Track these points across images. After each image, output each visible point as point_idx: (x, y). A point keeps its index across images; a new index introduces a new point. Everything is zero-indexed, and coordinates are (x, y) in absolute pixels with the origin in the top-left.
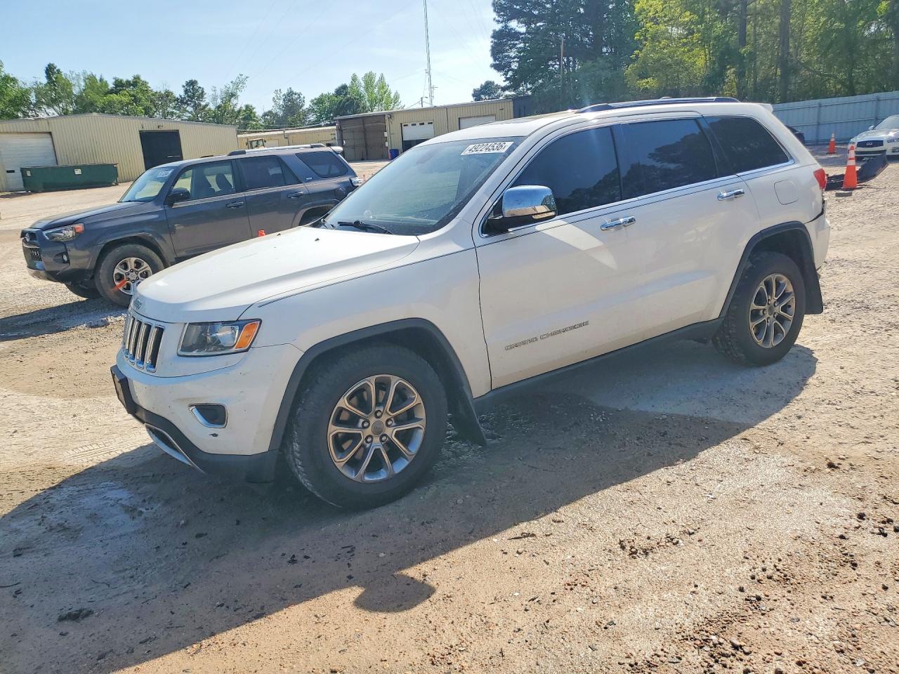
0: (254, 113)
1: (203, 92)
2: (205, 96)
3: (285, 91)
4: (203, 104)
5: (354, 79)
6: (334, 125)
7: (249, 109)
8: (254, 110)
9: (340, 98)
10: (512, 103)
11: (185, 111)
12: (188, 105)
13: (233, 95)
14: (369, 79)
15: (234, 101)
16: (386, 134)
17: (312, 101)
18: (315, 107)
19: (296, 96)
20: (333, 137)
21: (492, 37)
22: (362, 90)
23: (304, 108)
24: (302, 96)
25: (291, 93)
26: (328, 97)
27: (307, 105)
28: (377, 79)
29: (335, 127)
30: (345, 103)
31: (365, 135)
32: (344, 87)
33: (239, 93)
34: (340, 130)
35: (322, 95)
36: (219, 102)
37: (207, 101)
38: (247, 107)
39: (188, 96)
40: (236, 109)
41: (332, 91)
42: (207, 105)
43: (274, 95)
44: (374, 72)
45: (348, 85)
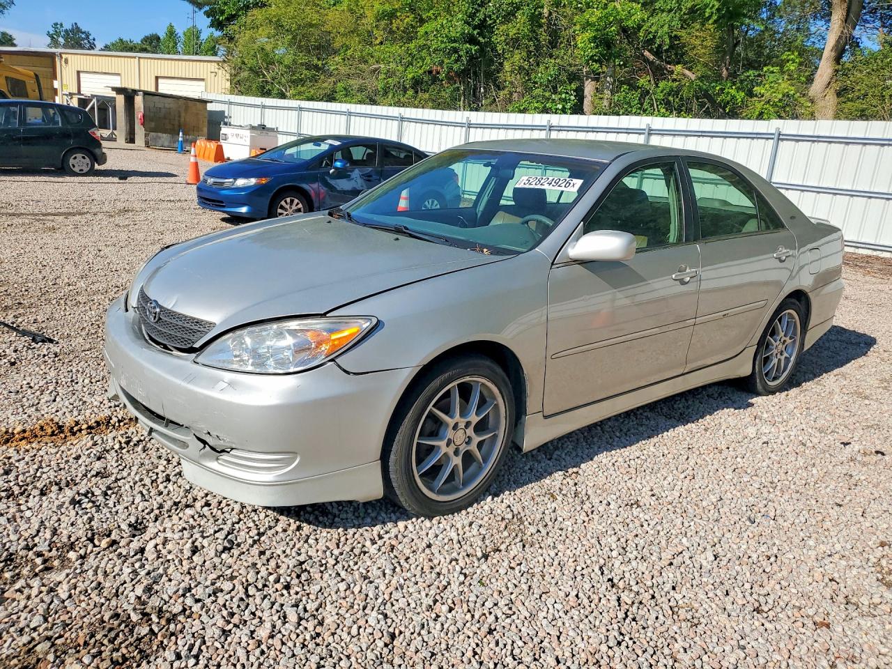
5: (171, 31)
16: (55, 84)
19: (83, 36)
24: (91, 37)
25: (77, 28)
43: (51, 31)
45: (162, 35)
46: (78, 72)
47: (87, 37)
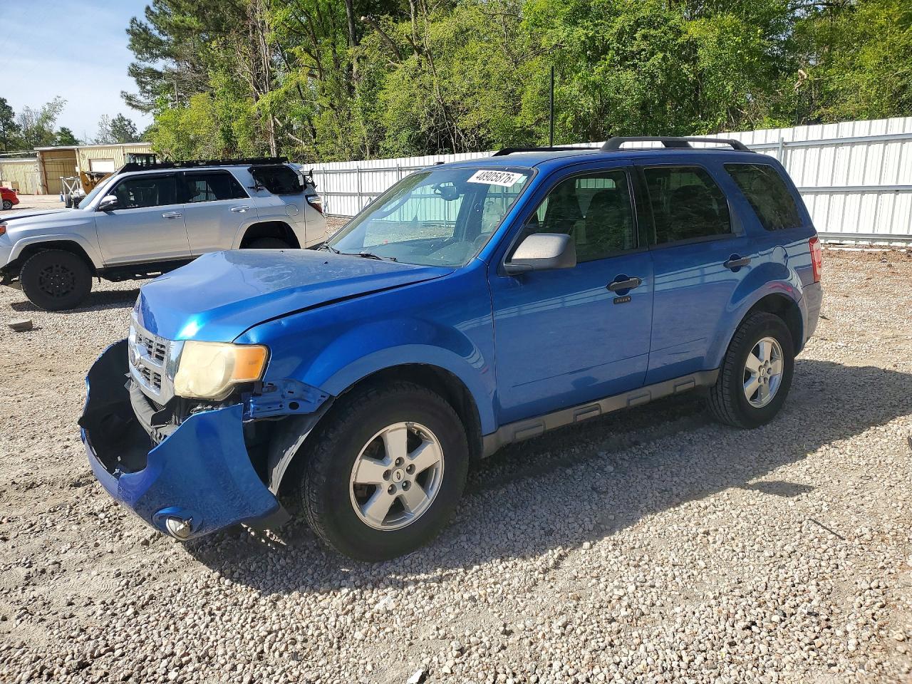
0: (72, 137)
2: (14, 116)
7: (65, 132)
8: (72, 133)
13: (49, 118)
15: (50, 123)
16: (77, 169)
24: (132, 124)
25: (122, 118)
33: (55, 116)
37: (17, 120)
38: (63, 129)
40: (52, 133)
43: (101, 120)
46: (90, 160)
47: (129, 124)
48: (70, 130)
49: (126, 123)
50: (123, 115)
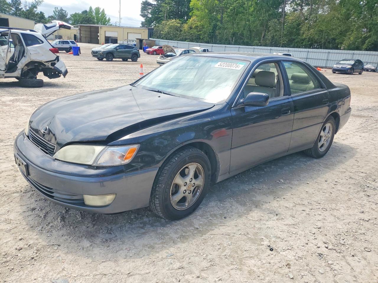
0: (44, 16)
1: (20, 2)
2: (21, 4)
3: (59, 9)
4: (20, 8)
5: (91, 8)
6: (78, 27)
7: (42, 14)
8: (44, 15)
9: (84, 16)
10: (148, 30)
11: (11, 9)
12: (13, 7)
13: (35, 7)
14: (98, 9)
15: (35, 9)
16: (98, 34)
17: (71, 15)
18: (72, 18)
20: (77, 32)
21: (142, 4)
22: (94, 14)
23: (68, 17)
24: (67, 12)
25: (62, 10)
26: (78, 14)
27: (69, 16)
28: (101, 11)
29: (78, 28)
30: (85, 18)
31: (91, 33)
32: (86, 11)
33: (38, 7)
34: (80, 30)
35: (76, 13)
36: (28, 8)
37: (22, 7)
38: (41, 12)
39: (13, 3)
40: (36, 13)
41: (80, 12)
42: (22, 8)
43: (54, 10)
44: (100, 7)
45: (88, 10)
46: (105, 31)
48: (44, 13)
49: (64, 12)
50: (63, 8)
